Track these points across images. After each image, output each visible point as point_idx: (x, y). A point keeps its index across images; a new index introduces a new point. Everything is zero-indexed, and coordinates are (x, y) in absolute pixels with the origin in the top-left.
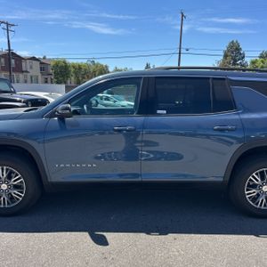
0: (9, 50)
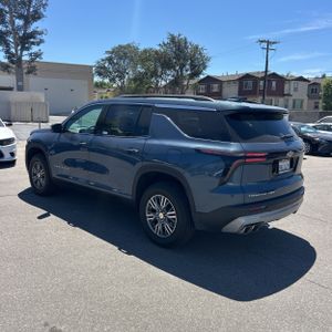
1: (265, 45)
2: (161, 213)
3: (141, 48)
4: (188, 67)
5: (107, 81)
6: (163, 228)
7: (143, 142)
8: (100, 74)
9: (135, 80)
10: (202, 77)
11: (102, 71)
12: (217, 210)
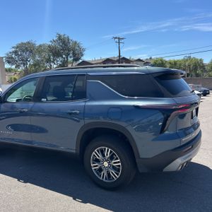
0: (120, 56)
1: (117, 40)
2: (106, 162)
3: (38, 44)
4: (71, 55)
5: (14, 67)
6: (109, 174)
7: (83, 104)
8: (9, 62)
9: (35, 65)
10: (81, 61)
11: (10, 60)
12: (160, 155)
